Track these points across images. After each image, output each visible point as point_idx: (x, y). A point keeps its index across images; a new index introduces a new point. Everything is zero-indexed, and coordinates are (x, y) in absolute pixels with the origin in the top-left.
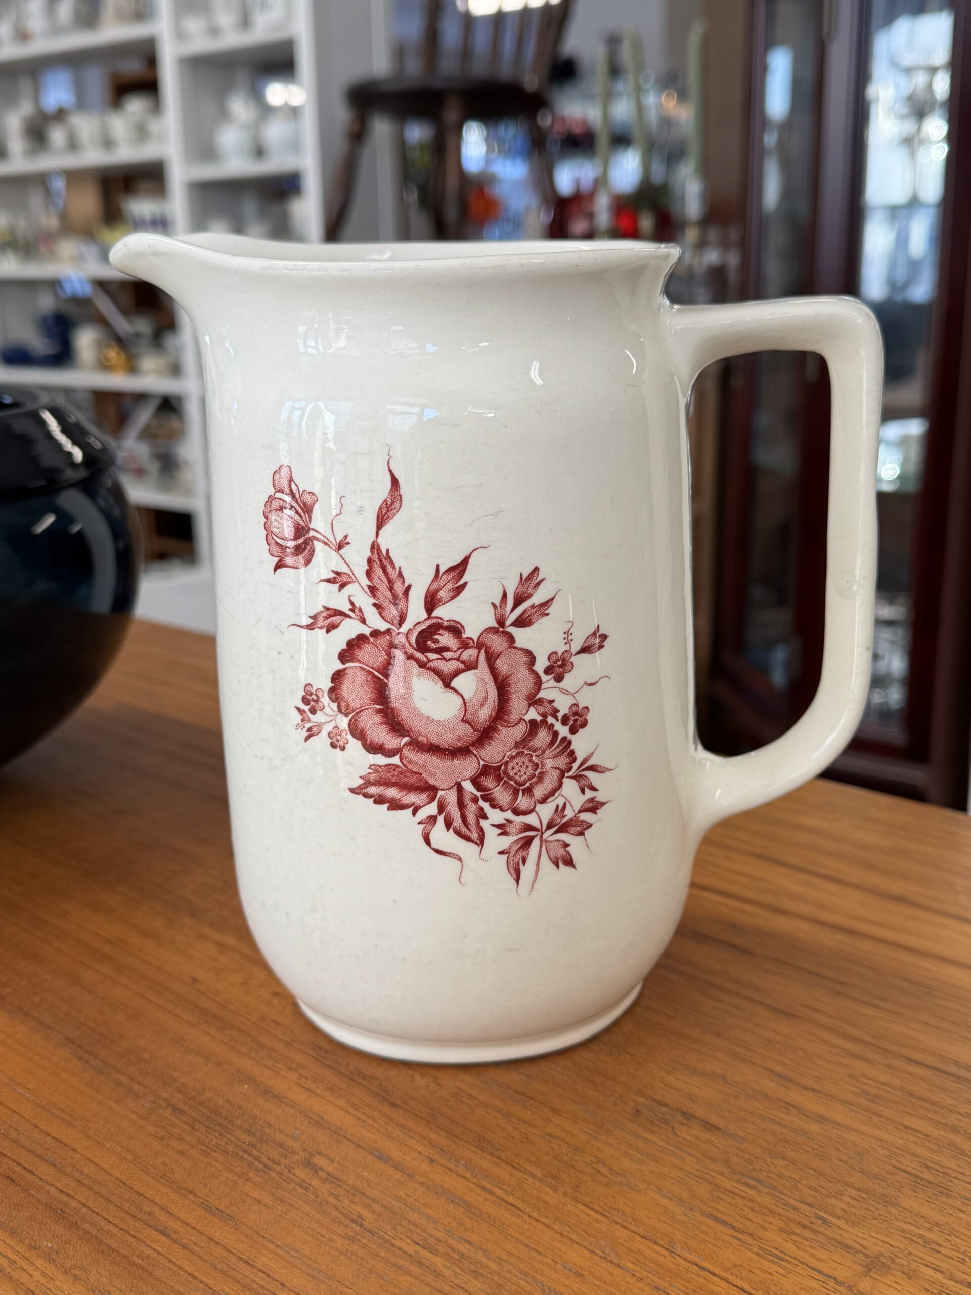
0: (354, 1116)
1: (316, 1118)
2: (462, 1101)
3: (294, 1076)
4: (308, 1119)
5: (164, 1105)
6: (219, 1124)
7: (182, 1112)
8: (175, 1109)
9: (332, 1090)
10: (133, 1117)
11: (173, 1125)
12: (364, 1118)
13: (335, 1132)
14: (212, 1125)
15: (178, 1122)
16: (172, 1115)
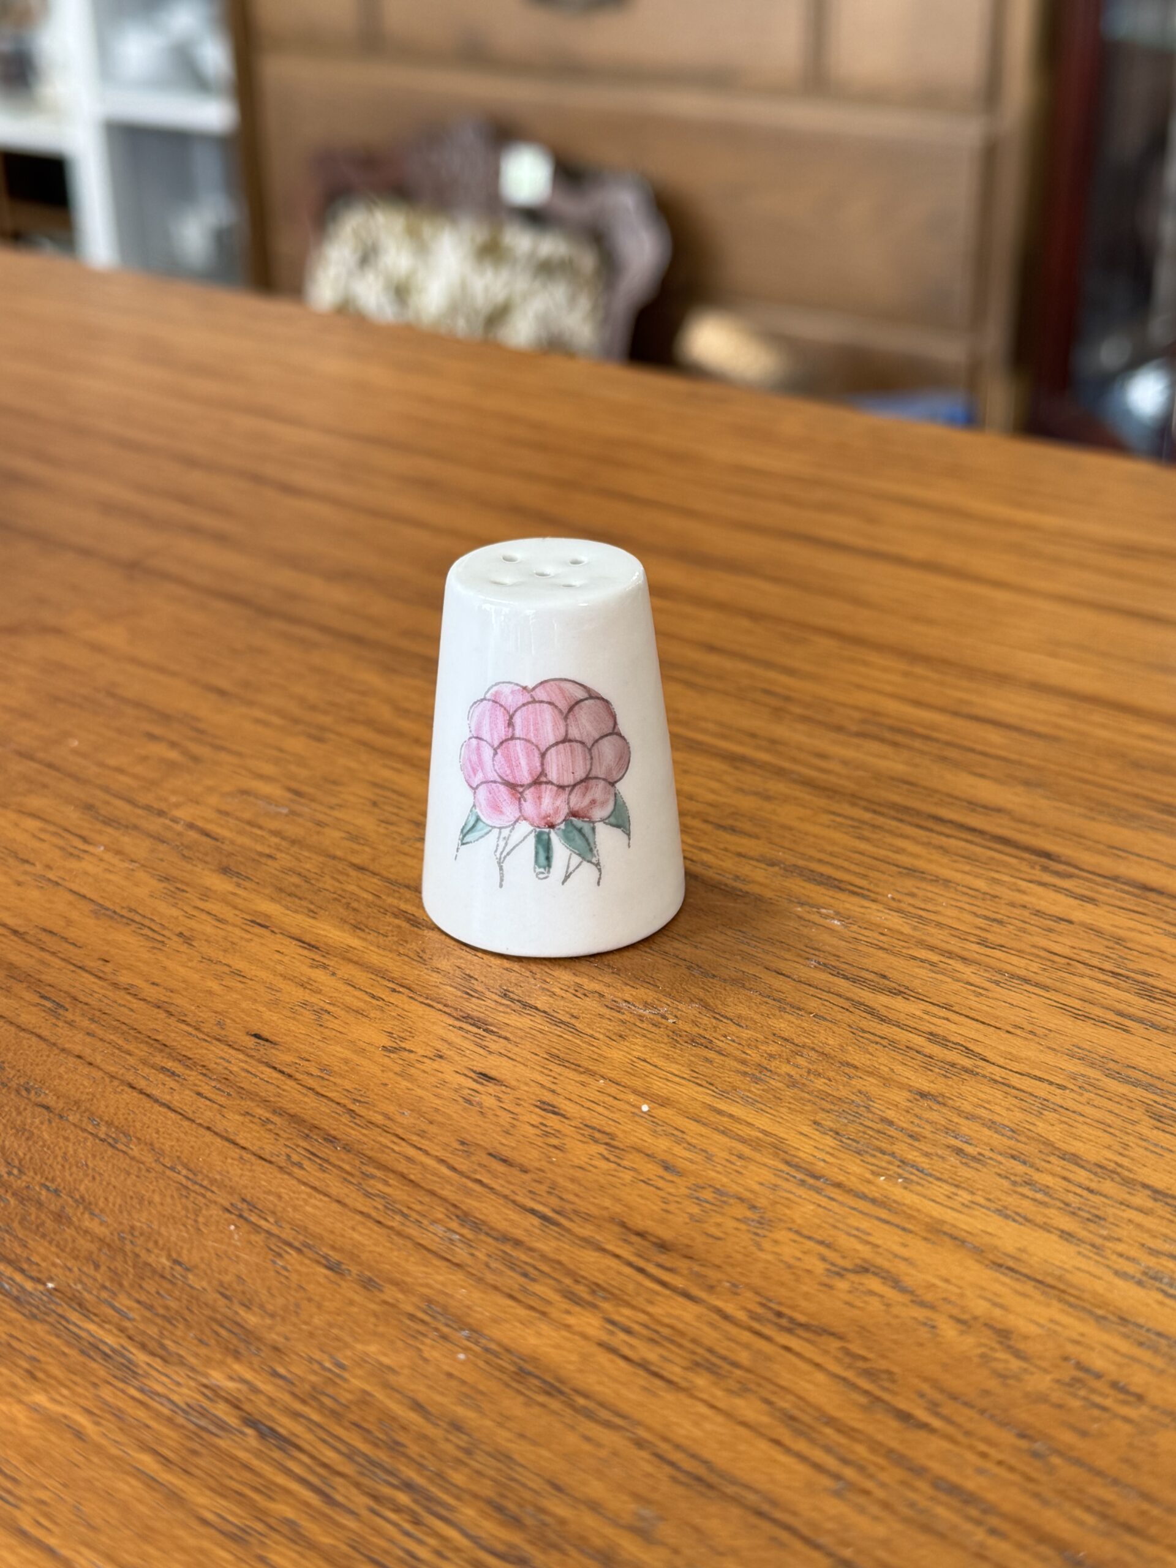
0: (801, 1457)
1: (688, 1464)
2: (1104, 1409)
3: (590, 1323)
4: (668, 1469)
5: (233, 1421)
6: (408, 1486)
7: (286, 1443)
8: (266, 1432)
9: (712, 1369)
10: (147, 1461)
11: (269, 1490)
12: (831, 1462)
13: (760, 1514)
14: (387, 1491)
15: (281, 1480)
16: (258, 1454)
